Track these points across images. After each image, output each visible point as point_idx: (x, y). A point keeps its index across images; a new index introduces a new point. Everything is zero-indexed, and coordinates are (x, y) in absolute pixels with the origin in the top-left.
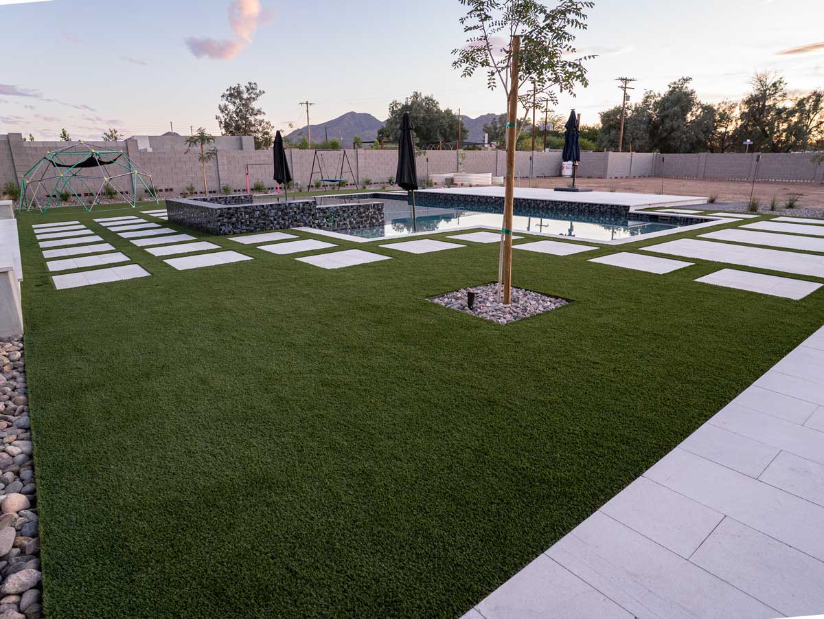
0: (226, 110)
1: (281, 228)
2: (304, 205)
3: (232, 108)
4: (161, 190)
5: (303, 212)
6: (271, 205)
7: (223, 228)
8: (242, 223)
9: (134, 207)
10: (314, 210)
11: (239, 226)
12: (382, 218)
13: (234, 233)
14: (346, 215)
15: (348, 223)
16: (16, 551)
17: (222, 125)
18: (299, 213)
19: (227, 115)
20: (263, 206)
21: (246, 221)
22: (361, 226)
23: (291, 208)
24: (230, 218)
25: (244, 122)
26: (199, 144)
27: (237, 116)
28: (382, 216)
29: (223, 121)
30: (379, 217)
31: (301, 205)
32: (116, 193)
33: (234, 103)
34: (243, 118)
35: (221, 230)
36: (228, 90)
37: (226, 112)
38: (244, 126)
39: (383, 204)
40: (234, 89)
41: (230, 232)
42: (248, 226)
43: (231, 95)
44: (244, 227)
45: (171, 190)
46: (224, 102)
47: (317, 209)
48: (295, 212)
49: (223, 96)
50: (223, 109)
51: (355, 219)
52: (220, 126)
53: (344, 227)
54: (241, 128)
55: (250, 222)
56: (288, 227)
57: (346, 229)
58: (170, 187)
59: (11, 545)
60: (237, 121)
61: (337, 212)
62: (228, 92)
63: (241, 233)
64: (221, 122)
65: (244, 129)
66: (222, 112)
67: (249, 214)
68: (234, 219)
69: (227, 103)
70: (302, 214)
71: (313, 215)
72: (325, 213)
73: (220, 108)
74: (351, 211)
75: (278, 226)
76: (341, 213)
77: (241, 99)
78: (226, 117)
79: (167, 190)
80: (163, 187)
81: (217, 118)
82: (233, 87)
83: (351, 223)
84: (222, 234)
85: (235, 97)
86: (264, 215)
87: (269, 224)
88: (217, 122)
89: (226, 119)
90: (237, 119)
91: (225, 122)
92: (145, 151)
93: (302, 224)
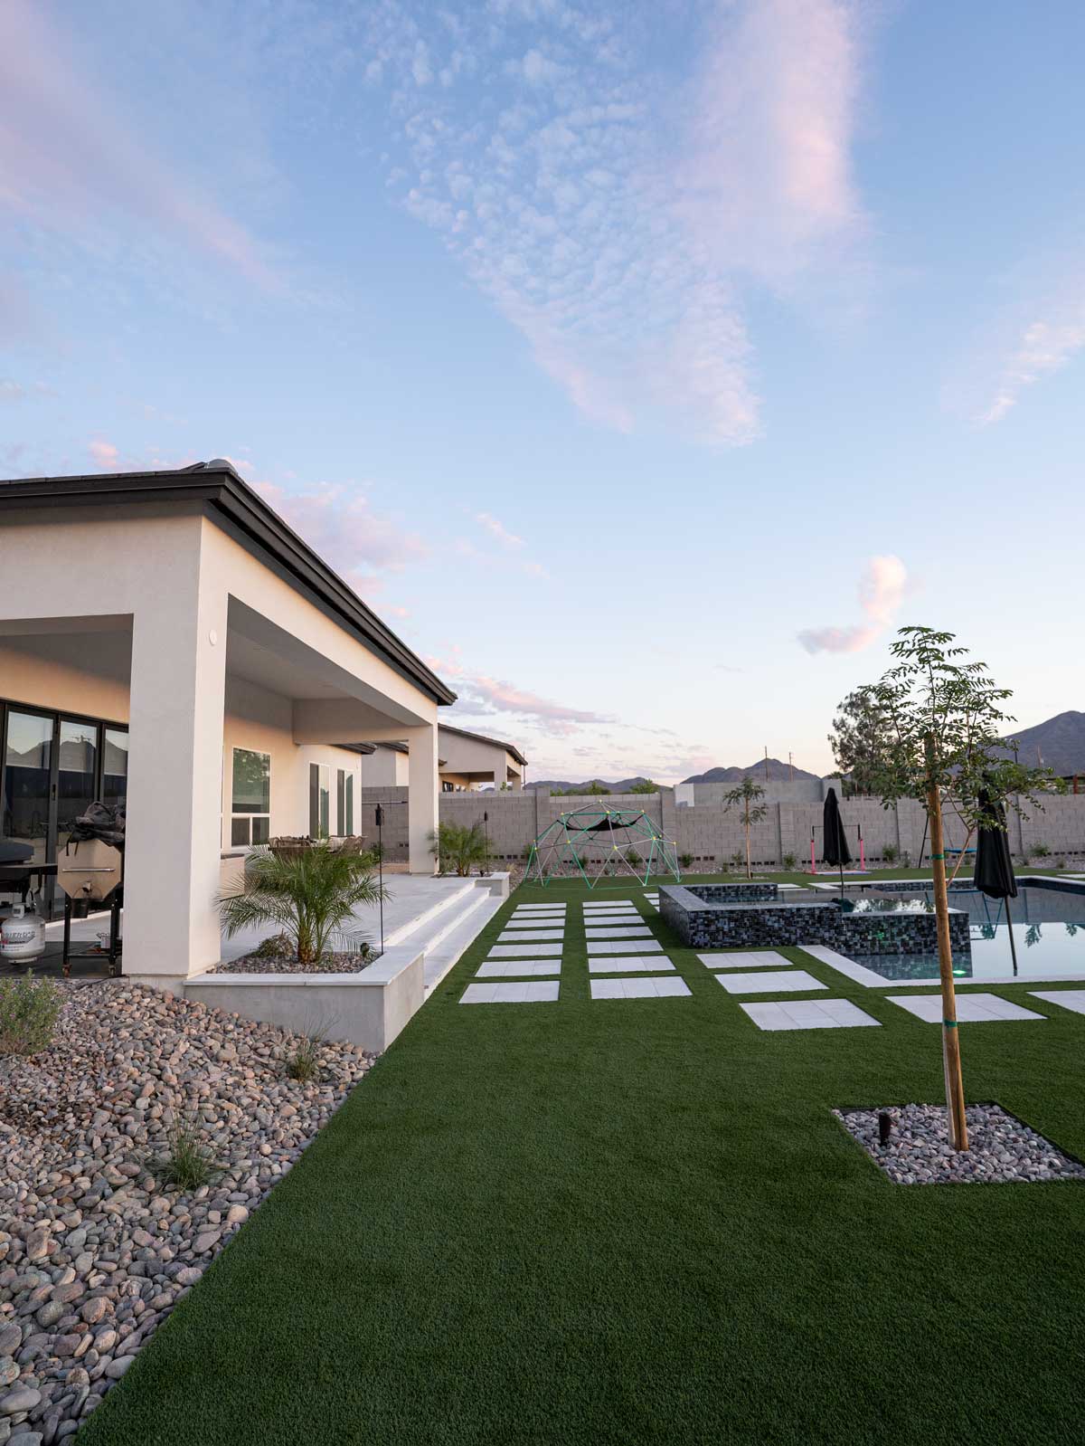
0: (844, 726)
1: (783, 944)
2: (821, 912)
3: (852, 722)
4: (698, 859)
5: (819, 922)
6: (769, 910)
7: (697, 939)
8: (724, 933)
9: (644, 885)
10: (837, 920)
11: (720, 938)
12: (965, 939)
13: (712, 947)
14: (895, 931)
15: (899, 943)
16: (209, 1253)
17: (837, 749)
18: (814, 924)
19: (845, 733)
20: (757, 911)
21: (730, 931)
22: (924, 950)
23: (800, 916)
24: (707, 926)
25: (871, 742)
26: (742, 799)
27: (860, 733)
28: (966, 934)
29: (838, 742)
30: (960, 937)
31: (817, 912)
32: (641, 860)
33: (857, 715)
34: (870, 736)
35: (693, 940)
36: (847, 698)
37: (844, 729)
38: (870, 749)
39: (967, 915)
40: (856, 696)
41: (706, 944)
42: (733, 937)
43: (852, 704)
44: (727, 940)
45: (712, 858)
46: (841, 715)
47: (844, 919)
48: (807, 922)
49: (840, 706)
50: (840, 726)
51: (912, 938)
52: (834, 750)
53: (892, 950)
54: (866, 751)
55: (736, 933)
56: (795, 944)
57: (895, 953)
58: (712, 854)
59: (208, 1247)
60: (860, 742)
61: (879, 924)
62: (848, 700)
63: (722, 947)
64: (835, 744)
65: (871, 753)
66: (838, 729)
67: (736, 921)
68: (713, 928)
69: (845, 716)
70: (818, 925)
71: (836, 928)
72: (857, 925)
73: (834, 725)
74: (904, 924)
75: (777, 941)
76: (885, 926)
77: (867, 708)
78: (843, 736)
79: (706, 858)
80: (702, 854)
81: (830, 738)
82: (855, 693)
83: (904, 943)
84: (695, 947)
85: (858, 707)
86: (757, 924)
87: (764, 938)
88: (829, 744)
89: (842, 739)
90: (860, 738)
91: (842, 743)
92: (683, 806)
93: (818, 941)
